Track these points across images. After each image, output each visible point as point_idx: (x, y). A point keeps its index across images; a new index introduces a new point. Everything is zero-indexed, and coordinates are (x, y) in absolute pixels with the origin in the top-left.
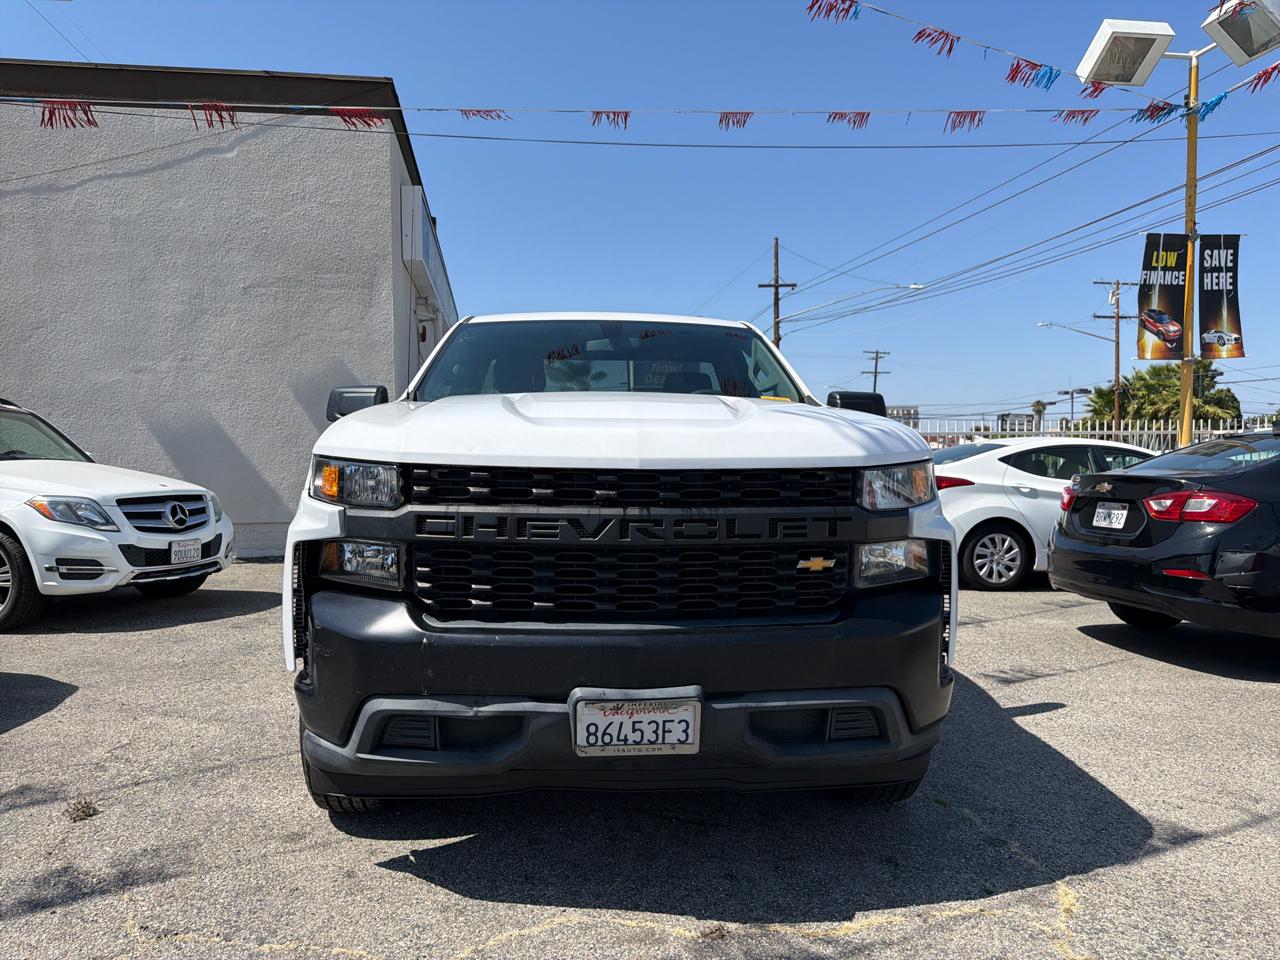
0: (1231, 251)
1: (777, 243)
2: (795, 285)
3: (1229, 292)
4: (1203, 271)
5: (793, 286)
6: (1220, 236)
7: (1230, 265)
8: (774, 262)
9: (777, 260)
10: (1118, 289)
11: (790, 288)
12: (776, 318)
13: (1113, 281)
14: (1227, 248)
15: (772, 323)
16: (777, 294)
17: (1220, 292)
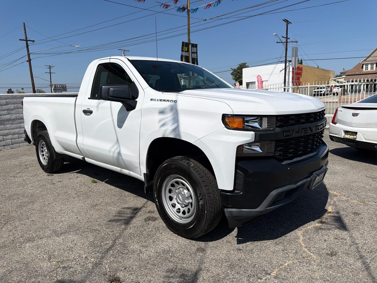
0: (196, 48)
1: (24, 24)
2: (34, 41)
3: (196, 58)
4: (192, 53)
5: (33, 41)
6: (194, 44)
7: (196, 52)
8: (24, 31)
9: (25, 31)
10: (124, 52)
11: (32, 42)
12: (28, 52)
13: (123, 50)
14: (195, 47)
15: (27, 54)
16: (27, 43)
17: (195, 58)
